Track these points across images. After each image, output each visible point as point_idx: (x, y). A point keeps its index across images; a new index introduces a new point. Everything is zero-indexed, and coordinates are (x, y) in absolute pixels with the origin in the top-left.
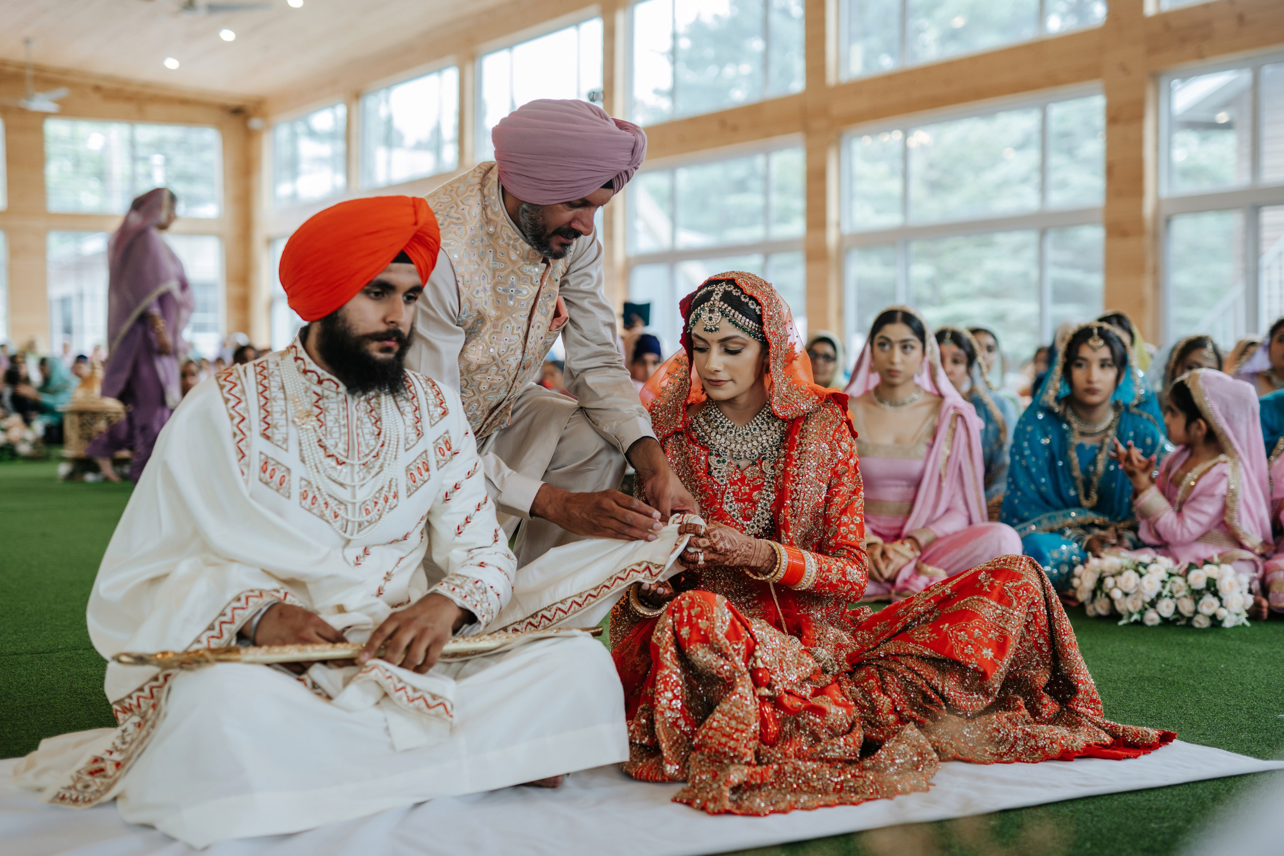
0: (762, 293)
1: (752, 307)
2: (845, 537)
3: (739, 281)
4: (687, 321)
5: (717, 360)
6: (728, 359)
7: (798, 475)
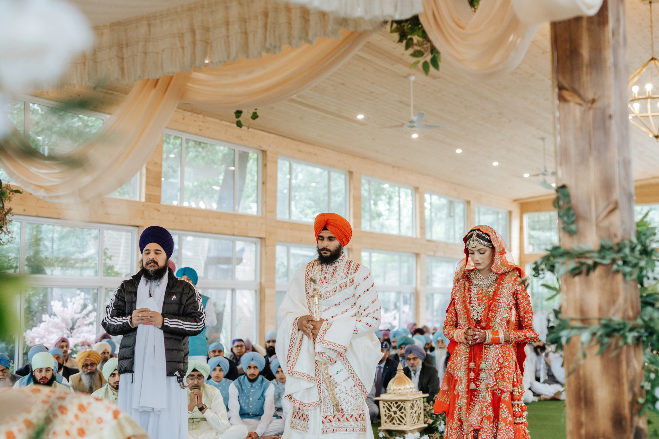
0: (490, 231)
1: (486, 238)
2: (527, 322)
3: (481, 229)
4: (466, 244)
5: (477, 256)
6: (481, 256)
7: (501, 294)
